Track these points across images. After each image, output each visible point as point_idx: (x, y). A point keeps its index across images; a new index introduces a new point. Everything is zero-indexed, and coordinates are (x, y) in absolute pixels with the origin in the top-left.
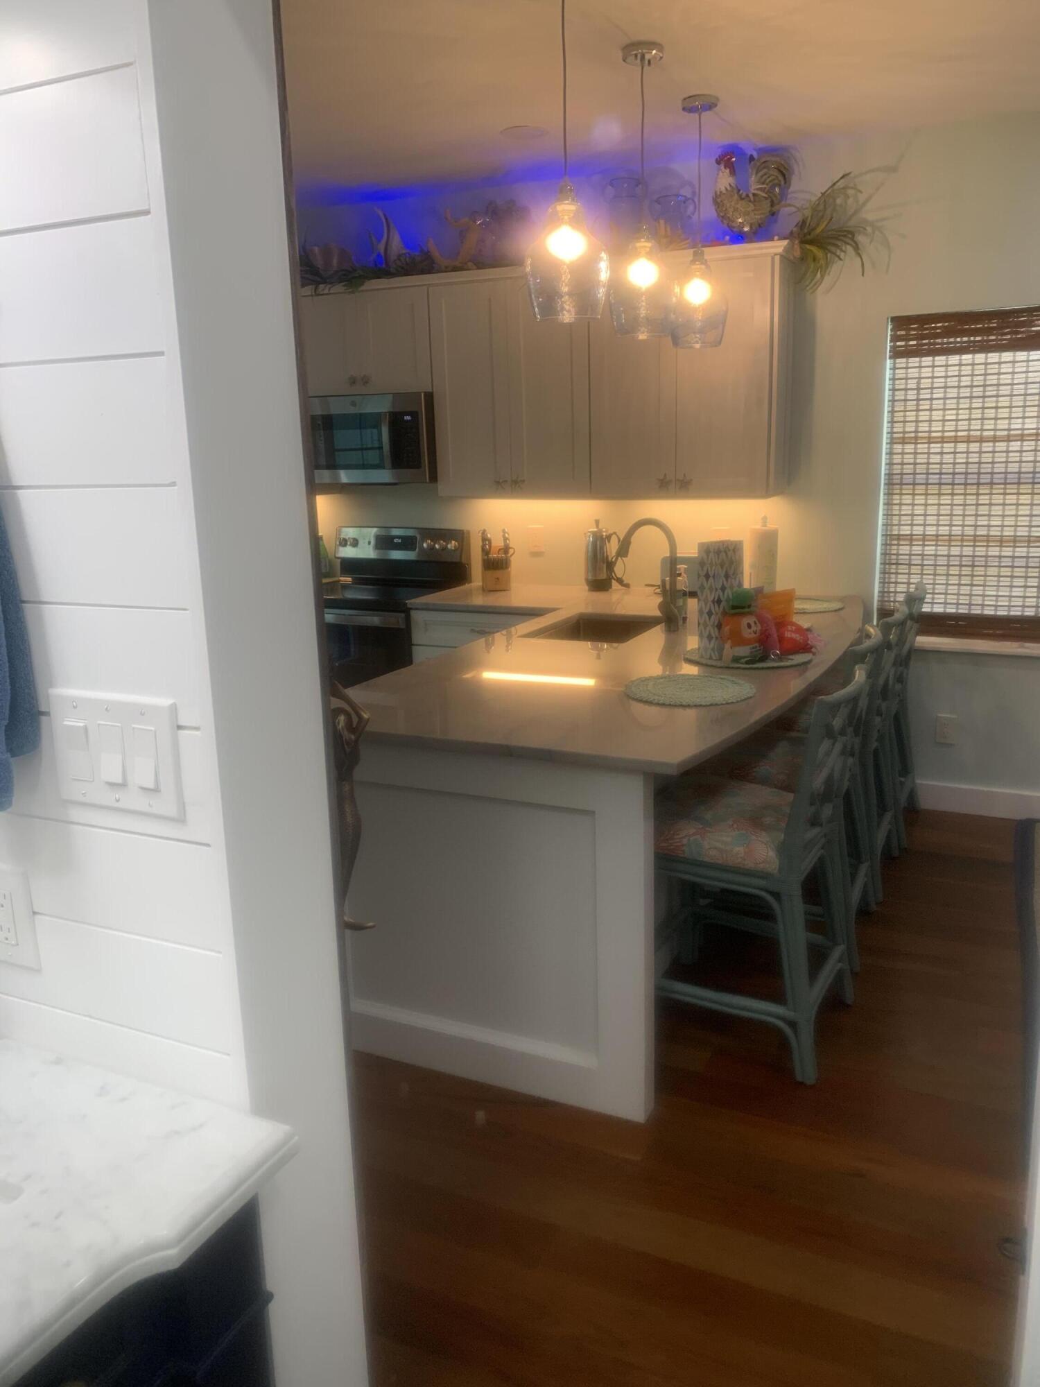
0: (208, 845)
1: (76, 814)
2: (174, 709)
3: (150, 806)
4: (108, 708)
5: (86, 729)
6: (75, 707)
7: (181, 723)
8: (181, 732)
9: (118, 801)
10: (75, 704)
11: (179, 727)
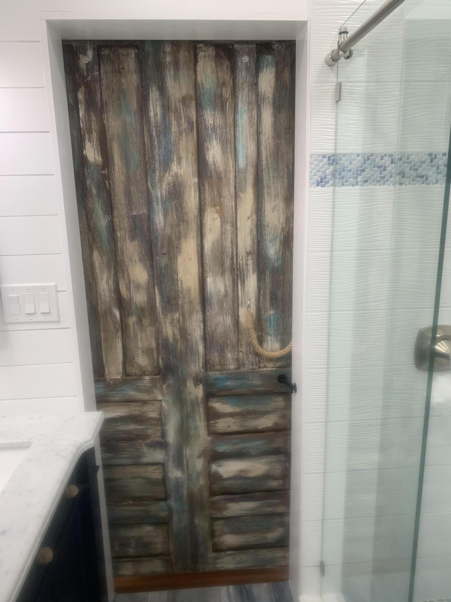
0: (69, 328)
1: (10, 327)
2: (56, 286)
3: (46, 319)
4: (28, 289)
5: (18, 297)
6: (13, 290)
7: (58, 290)
8: (58, 293)
9: (31, 319)
10: (13, 289)
11: (58, 292)
